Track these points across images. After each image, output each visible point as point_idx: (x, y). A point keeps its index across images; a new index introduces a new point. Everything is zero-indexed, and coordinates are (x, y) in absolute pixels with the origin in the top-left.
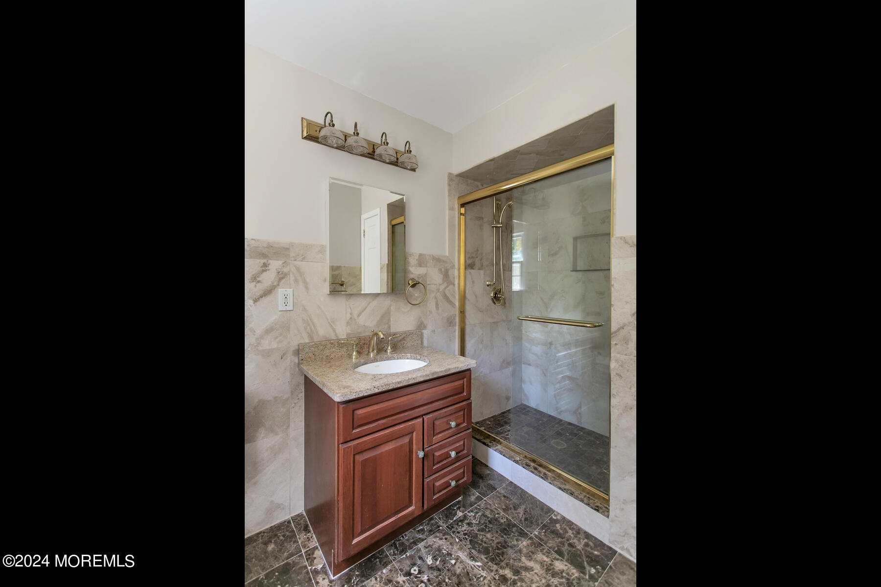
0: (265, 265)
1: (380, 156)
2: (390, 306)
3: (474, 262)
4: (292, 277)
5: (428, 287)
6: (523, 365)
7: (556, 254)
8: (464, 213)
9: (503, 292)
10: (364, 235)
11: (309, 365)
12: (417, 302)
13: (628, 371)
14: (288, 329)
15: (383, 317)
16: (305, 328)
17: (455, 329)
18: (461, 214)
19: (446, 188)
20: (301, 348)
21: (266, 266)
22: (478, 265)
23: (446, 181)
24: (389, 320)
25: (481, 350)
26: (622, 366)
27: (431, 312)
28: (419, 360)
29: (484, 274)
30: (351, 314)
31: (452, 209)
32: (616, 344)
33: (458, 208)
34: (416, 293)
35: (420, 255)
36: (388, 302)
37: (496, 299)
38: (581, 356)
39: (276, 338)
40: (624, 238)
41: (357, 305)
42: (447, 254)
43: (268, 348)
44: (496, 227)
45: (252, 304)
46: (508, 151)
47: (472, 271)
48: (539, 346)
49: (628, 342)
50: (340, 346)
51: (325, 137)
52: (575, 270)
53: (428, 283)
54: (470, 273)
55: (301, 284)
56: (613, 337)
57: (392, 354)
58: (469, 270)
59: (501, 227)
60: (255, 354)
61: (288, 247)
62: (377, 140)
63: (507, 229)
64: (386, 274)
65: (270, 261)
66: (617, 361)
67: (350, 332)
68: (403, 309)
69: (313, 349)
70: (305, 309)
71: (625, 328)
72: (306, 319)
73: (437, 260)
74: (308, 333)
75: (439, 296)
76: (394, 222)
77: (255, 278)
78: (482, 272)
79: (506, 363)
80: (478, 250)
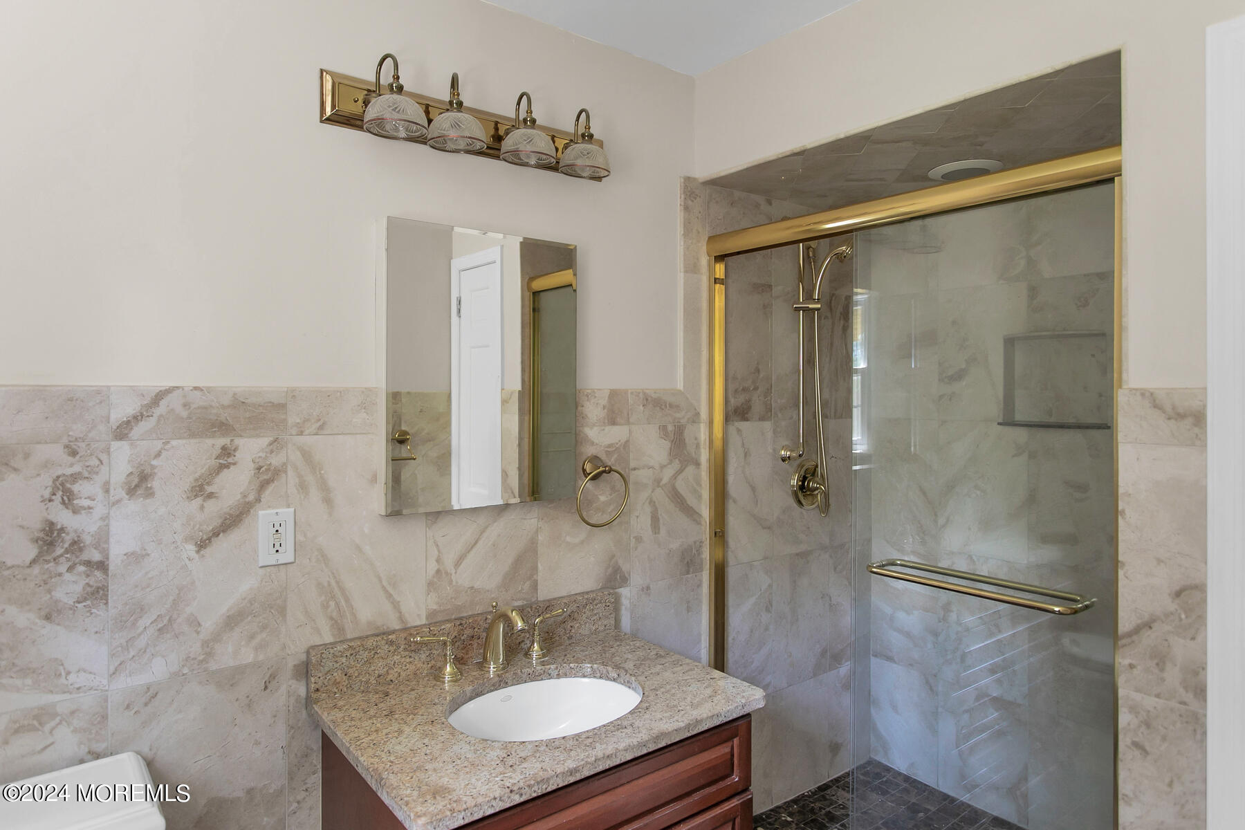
0: (226, 452)
1: (516, 153)
2: (537, 532)
3: (749, 401)
4: (291, 478)
5: (633, 476)
6: (873, 659)
7: (959, 376)
8: (723, 276)
9: (822, 476)
10: (459, 311)
11: (335, 706)
12: (605, 518)
13: (1164, 739)
14: (282, 611)
15: (518, 562)
16: (325, 607)
17: (701, 581)
18: (716, 281)
19: (679, 216)
20: (314, 660)
21: (229, 455)
22: (757, 407)
23: (678, 200)
24: (535, 569)
25: (767, 629)
26: (1148, 725)
27: (639, 539)
28: (614, 680)
29: (775, 432)
30: (438, 561)
31: (691, 268)
32: (1131, 666)
33: (709, 265)
34: (603, 495)
35: (614, 394)
36: (531, 521)
37: (804, 490)
38: (1026, 647)
39: (252, 637)
40: (1152, 394)
41: (452, 536)
42: (680, 386)
43: (231, 663)
44: (805, 310)
45: (193, 554)
46: (842, 136)
47: (744, 425)
48: (916, 612)
49: (1164, 663)
50: (413, 648)
51: (380, 121)
52: (1009, 422)
53: (632, 464)
54: (739, 430)
55: (315, 494)
56: (1124, 646)
57: (543, 664)
58: (736, 424)
59: (818, 309)
60: (200, 683)
61: (283, 401)
62: (505, 108)
63: (831, 310)
64: (516, 418)
65: (238, 441)
66: (1133, 709)
67: (435, 607)
68: (568, 539)
69: (344, 660)
70: (324, 557)
71: (1156, 626)
72: (326, 584)
73: (656, 403)
74: (331, 618)
75: (660, 496)
76: (539, 284)
77: (201, 488)
78: (767, 425)
79: (830, 658)
80: (758, 371)
